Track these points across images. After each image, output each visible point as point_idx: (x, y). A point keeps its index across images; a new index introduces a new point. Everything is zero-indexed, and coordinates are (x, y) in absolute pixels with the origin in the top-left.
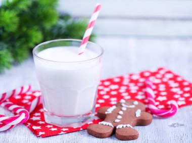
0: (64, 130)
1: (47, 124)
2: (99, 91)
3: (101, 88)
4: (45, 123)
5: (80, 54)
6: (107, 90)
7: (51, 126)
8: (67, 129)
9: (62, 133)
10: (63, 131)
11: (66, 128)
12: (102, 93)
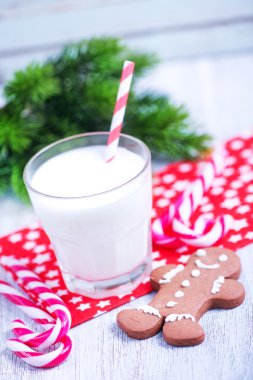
0: (102, 304)
1: (71, 295)
2: (156, 199)
3: (159, 191)
4: (68, 292)
5: (109, 161)
6: (170, 194)
7: (79, 299)
8: (107, 303)
9: (99, 312)
10: (99, 308)
11: (105, 299)
12: (162, 203)
